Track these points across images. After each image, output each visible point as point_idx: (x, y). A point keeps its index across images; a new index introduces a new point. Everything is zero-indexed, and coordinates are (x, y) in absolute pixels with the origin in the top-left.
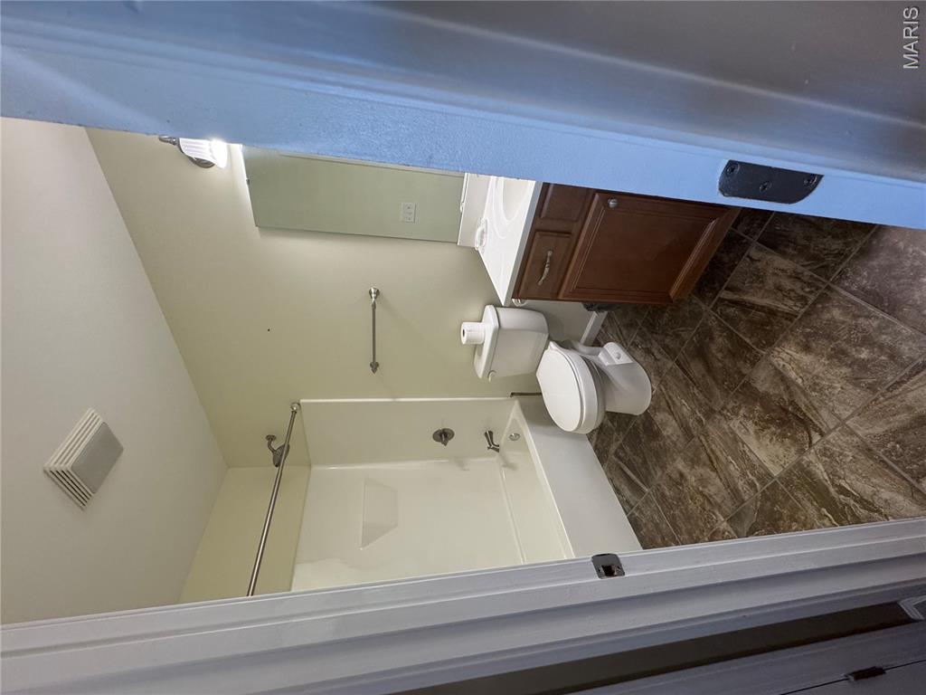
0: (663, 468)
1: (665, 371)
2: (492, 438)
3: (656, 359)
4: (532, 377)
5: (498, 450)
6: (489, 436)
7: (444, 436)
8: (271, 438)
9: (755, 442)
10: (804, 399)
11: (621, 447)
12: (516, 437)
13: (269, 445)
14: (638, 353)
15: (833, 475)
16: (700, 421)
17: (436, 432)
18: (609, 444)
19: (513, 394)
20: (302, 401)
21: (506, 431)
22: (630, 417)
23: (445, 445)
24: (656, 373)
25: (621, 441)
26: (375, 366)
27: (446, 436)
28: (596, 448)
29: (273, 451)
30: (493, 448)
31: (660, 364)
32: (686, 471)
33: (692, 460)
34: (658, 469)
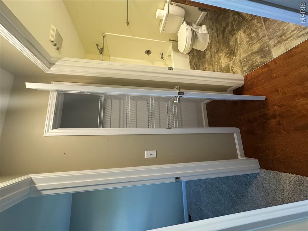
0: (203, 66)
1: (214, 37)
2: (162, 55)
3: (213, 33)
4: (176, 35)
5: (163, 59)
6: (162, 54)
7: (148, 52)
8: (98, 45)
9: (223, 58)
10: (237, 47)
11: (196, 61)
12: (170, 56)
13: (97, 47)
14: (210, 30)
15: (232, 67)
16: (215, 53)
17: (146, 51)
18: (193, 60)
19: (170, 40)
20: (106, 33)
21: (167, 54)
22: (201, 51)
23: (148, 55)
24: (211, 37)
25: (196, 59)
26: (128, 23)
27: (149, 53)
28: (190, 61)
29: (99, 49)
30: (162, 59)
31: (213, 34)
32: (207, 67)
33: (209, 64)
34: (202, 67)
